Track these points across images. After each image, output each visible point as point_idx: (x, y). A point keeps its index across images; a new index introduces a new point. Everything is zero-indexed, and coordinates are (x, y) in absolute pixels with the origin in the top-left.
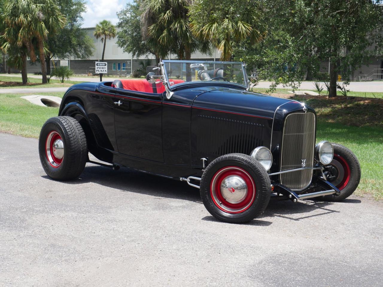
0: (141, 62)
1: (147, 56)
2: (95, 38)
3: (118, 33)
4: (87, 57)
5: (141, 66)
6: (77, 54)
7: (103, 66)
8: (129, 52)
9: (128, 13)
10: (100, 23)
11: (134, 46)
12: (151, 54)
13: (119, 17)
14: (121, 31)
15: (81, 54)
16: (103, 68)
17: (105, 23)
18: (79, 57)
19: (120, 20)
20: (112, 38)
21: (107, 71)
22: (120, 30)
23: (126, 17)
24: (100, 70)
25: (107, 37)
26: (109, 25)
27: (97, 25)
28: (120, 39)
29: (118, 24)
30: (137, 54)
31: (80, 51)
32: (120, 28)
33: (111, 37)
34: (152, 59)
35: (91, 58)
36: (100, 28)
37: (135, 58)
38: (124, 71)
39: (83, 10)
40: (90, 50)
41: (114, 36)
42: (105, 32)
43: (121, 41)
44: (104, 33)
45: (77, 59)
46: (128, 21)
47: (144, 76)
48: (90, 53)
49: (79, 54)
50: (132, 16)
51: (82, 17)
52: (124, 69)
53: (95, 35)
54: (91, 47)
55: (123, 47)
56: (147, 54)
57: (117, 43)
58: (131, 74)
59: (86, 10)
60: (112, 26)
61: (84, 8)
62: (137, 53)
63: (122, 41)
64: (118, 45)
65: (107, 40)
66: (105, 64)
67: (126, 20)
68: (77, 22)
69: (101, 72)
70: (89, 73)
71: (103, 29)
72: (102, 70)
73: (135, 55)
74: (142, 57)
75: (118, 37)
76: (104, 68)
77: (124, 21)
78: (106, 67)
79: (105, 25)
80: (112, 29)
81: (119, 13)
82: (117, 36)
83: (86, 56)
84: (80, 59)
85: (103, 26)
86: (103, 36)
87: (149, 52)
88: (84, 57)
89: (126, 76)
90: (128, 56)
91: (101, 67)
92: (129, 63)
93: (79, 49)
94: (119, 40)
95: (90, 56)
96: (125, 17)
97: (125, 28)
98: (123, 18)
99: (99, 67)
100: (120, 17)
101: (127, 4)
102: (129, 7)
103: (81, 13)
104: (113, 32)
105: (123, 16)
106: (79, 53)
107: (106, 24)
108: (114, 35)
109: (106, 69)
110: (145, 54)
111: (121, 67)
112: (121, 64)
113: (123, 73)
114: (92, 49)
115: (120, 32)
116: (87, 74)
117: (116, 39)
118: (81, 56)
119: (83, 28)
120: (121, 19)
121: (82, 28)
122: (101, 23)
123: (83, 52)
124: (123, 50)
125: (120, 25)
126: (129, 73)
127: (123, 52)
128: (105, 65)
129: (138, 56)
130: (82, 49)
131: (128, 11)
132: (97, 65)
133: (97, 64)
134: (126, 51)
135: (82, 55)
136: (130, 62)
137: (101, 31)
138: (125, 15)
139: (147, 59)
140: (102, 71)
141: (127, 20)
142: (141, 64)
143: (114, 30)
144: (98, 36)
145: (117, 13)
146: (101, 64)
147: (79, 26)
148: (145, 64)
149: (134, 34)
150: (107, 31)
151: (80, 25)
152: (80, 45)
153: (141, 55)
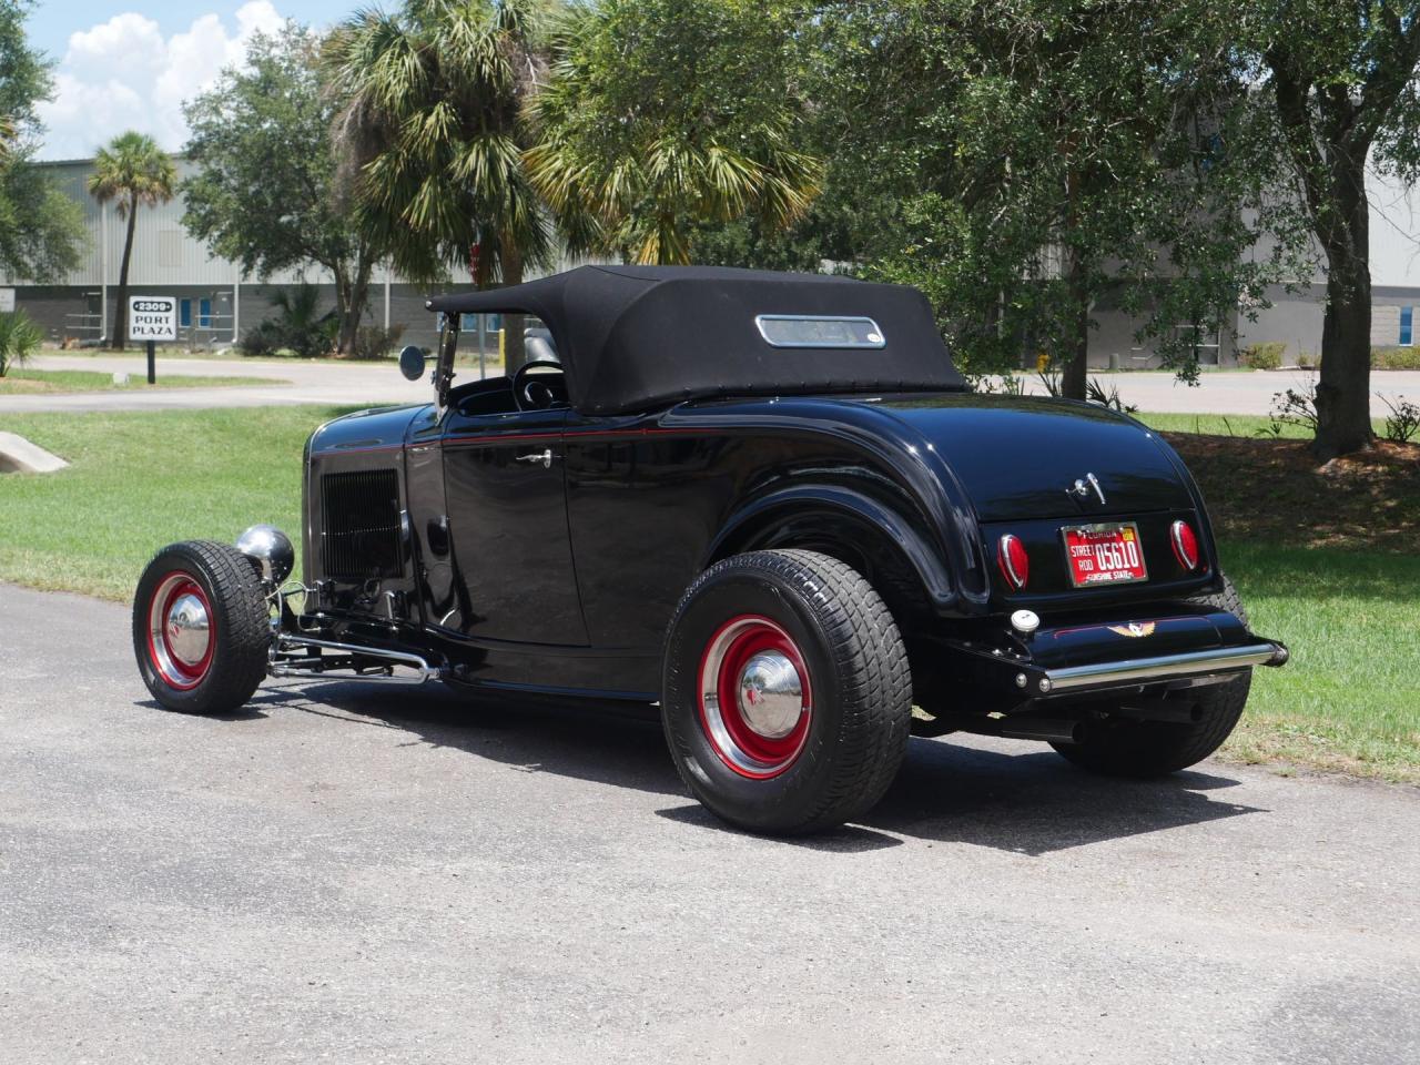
0: (279, 295)
1: (300, 272)
2: (94, 201)
3: (187, 184)
4: (56, 273)
5: (278, 311)
6: (17, 263)
7: (159, 310)
8: (232, 260)
9: (228, 107)
10: (113, 142)
11: (249, 234)
12: (318, 266)
13: (190, 122)
14: (200, 174)
15: (32, 265)
16: (159, 320)
17: (130, 142)
18: (26, 275)
19: (195, 133)
20: (160, 202)
21: (173, 330)
22: (195, 170)
23: (221, 122)
24: (147, 327)
25: (139, 198)
26: (147, 151)
27: (102, 153)
28: (196, 206)
29: (187, 149)
30: (262, 266)
31: (30, 250)
32: (196, 164)
33: (155, 199)
34: (320, 282)
35: (74, 279)
36: (113, 162)
37: (254, 279)
38: (207, 328)
39: (41, 95)
40: (70, 248)
41: (167, 192)
42: (131, 176)
43: (199, 215)
44: (127, 182)
45: (16, 282)
46: (226, 137)
47: (290, 348)
48: (69, 259)
49: (26, 265)
50: (242, 119)
51: (36, 120)
52: (204, 322)
53: (93, 191)
54: (72, 235)
55: (206, 239)
56: (301, 266)
57: (184, 221)
58: (234, 341)
59: (53, 94)
60: (161, 157)
61: (44, 86)
62: (260, 261)
63: (206, 216)
64: (187, 229)
65: (141, 210)
66: (167, 304)
67: (218, 133)
68: (20, 140)
69: (149, 337)
70: (69, 340)
71: (125, 166)
72: (156, 327)
73: (252, 268)
74: (283, 277)
75: (186, 199)
76: (164, 321)
77: (210, 135)
78: (172, 314)
79: (132, 149)
80: (158, 166)
81: (191, 103)
82: (184, 194)
83: (55, 270)
84: (29, 283)
85: (125, 154)
86: (124, 194)
87: (309, 259)
88: (47, 275)
89: (213, 351)
90: (225, 272)
91: (153, 315)
92: (224, 299)
93: (26, 243)
94: (191, 210)
95: (68, 271)
96: (214, 119)
97: (213, 165)
98: (206, 127)
99: (144, 314)
100: (195, 120)
101: (223, 72)
102: (230, 84)
103: (33, 102)
104: (165, 177)
105: (208, 117)
106: (26, 259)
107: (138, 146)
108: (169, 192)
109: (172, 324)
110: (293, 265)
111: (191, 314)
112: (192, 305)
113: (203, 337)
114: (77, 245)
115: (196, 178)
116: (55, 340)
117: (178, 205)
118: (35, 271)
119: (42, 163)
120: (199, 128)
121: (38, 161)
122: (118, 145)
123: (42, 253)
124: (209, 247)
125: (195, 152)
126: (226, 337)
127: (208, 257)
128: (167, 310)
129: (267, 270)
130: (37, 245)
131: (225, 100)
132: (137, 310)
133: (137, 303)
134: (220, 252)
135: (39, 267)
136: (231, 298)
137: (117, 174)
138: (216, 111)
139: (300, 282)
140: (157, 330)
141: (223, 134)
142: (275, 304)
143: (168, 171)
144: (103, 193)
145: (184, 103)
146: (152, 303)
147: (24, 155)
148: (292, 304)
149: (252, 189)
150: (140, 174)
151: (31, 148)
152: (30, 228)
153: (280, 270)
